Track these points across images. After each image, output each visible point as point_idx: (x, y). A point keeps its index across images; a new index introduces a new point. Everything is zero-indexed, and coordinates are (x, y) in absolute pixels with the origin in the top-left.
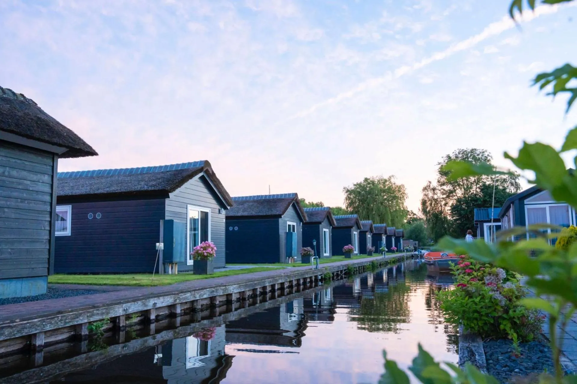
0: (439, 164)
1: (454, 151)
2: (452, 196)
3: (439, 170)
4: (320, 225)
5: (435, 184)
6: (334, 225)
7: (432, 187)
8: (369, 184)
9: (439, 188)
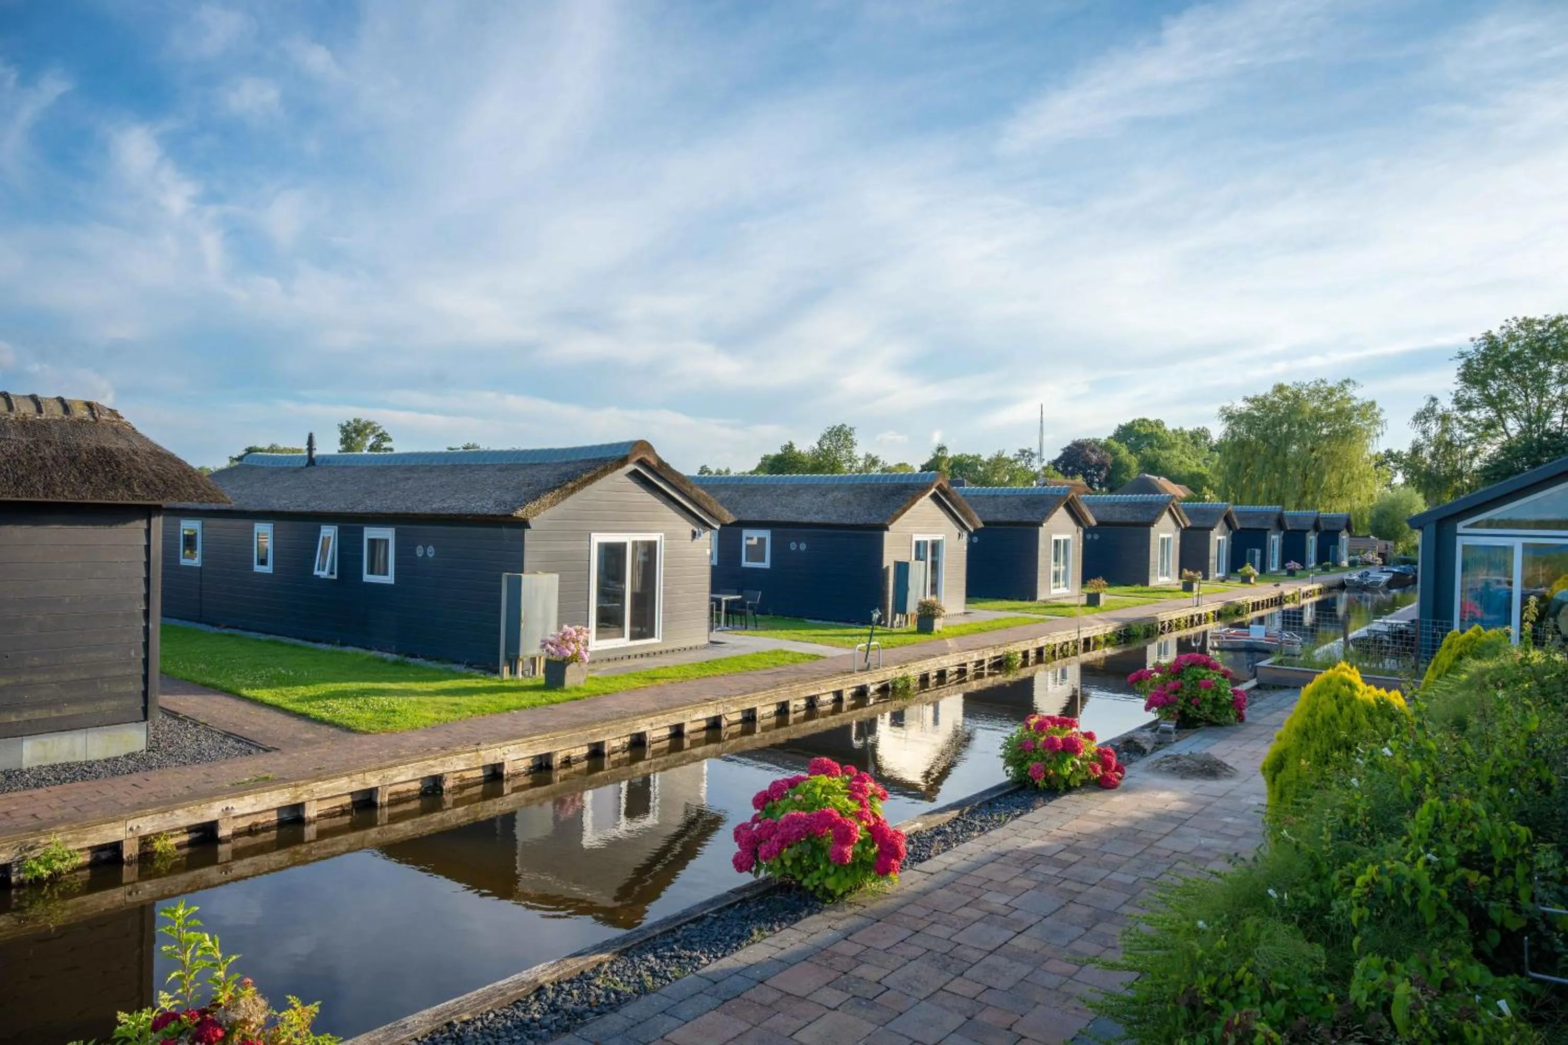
0: (1462, 355)
1: (1505, 324)
2: (1493, 436)
3: (1462, 371)
4: (1040, 528)
5: (1446, 404)
6: (1087, 522)
7: (1439, 411)
8: (1286, 398)
9: (1458, 414)
